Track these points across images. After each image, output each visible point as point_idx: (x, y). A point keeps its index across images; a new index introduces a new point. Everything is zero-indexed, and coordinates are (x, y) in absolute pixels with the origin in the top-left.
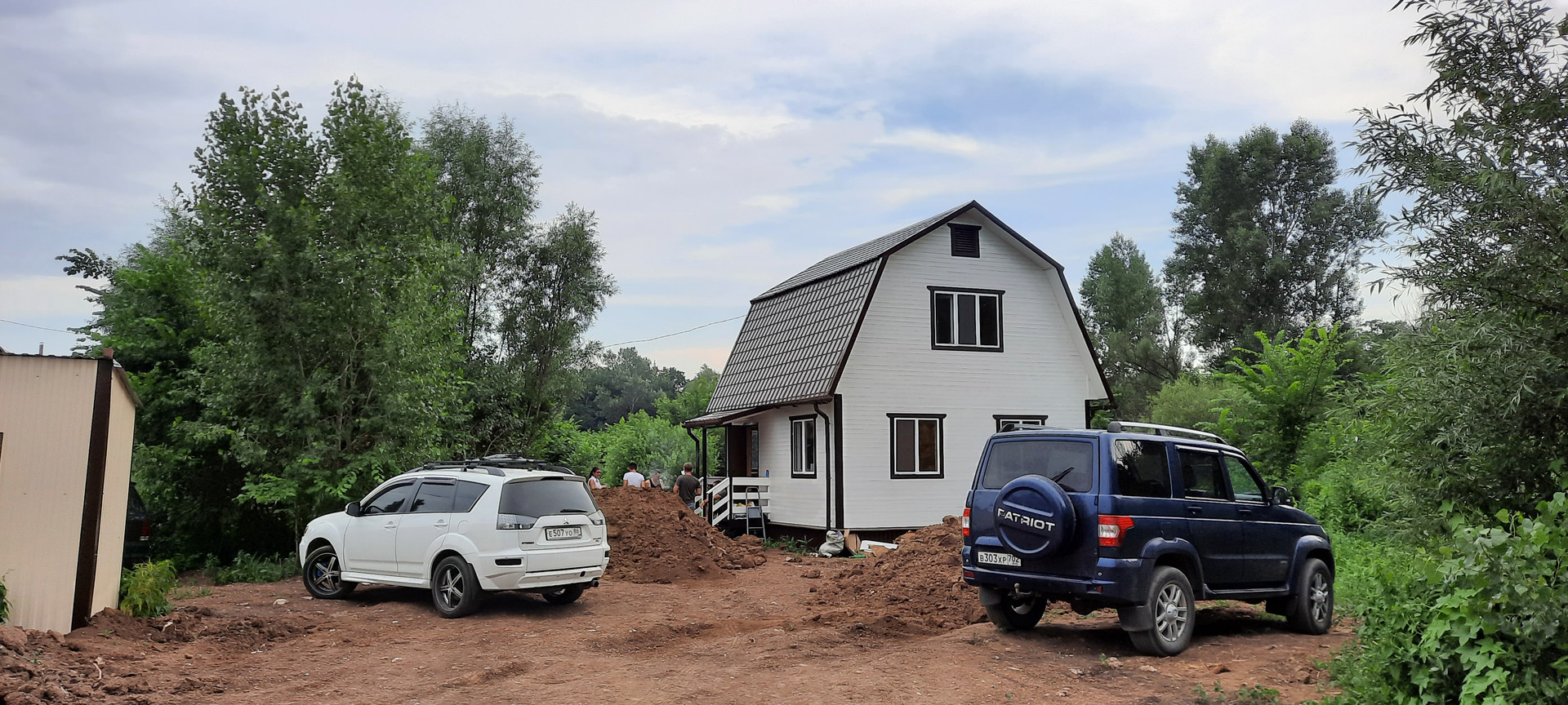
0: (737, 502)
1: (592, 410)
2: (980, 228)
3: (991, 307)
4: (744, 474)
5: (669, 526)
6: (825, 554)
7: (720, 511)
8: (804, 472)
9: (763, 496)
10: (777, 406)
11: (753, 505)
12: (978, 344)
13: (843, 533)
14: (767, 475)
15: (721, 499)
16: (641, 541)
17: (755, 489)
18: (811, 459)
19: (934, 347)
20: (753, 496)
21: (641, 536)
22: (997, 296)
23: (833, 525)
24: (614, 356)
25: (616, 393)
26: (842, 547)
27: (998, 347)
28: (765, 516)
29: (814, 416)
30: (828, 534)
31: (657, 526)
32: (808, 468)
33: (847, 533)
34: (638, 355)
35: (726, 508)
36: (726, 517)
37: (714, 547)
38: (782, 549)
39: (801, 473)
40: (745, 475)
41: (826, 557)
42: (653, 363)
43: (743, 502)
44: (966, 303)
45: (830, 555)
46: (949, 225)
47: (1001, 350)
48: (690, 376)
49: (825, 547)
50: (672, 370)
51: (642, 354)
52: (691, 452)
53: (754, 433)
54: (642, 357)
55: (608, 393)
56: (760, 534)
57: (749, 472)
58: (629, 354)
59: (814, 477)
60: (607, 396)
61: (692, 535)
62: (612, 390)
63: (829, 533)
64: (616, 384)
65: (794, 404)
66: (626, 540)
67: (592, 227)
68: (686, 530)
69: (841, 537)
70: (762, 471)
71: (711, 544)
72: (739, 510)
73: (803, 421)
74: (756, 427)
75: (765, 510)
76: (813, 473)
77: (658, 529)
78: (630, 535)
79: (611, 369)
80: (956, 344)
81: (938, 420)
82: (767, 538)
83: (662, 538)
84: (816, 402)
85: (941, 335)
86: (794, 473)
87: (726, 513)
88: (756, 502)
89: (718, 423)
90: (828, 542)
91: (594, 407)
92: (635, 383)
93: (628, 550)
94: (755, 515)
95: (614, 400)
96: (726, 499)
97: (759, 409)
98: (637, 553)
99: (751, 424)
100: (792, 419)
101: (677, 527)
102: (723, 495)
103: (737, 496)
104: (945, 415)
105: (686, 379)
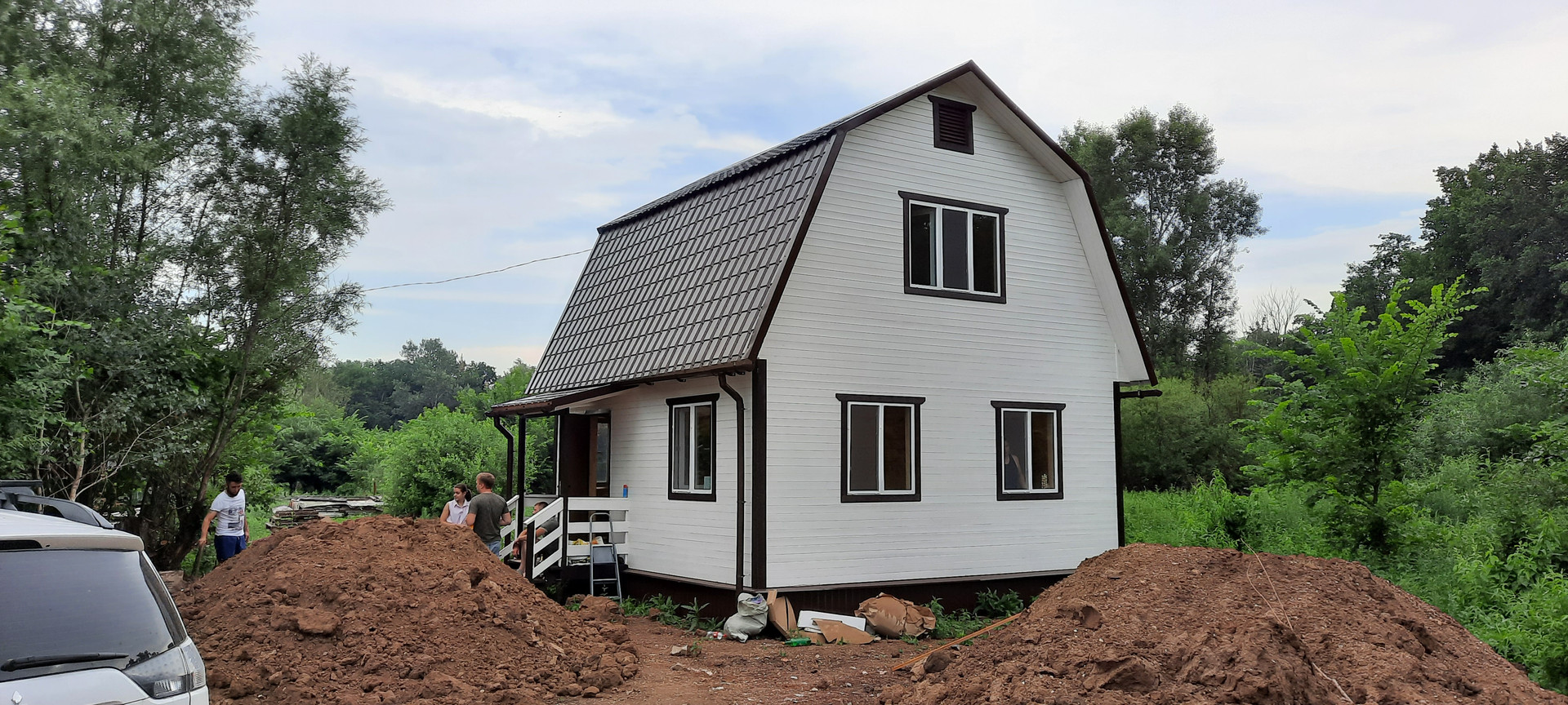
0: (575, 537)
1: (388, 407)
2: (974, 108)
3: (989, 230)
4: (584, 493)
5: (449, 602)
6: (736, 635)
7: (546, 553)
8: (692, 490)
9: (618, 527)
10: (649, 381)
11: (600, 542)
12: (971, 290)
13: (765, 596)
14: (626, 494)
15: (546, 534)
16: (384, 642)
17: (603, 516)
18: (707, 466)
19: (908, 291)
20: (600, 527)
21: (386, 631)
22: (997, 216)
23: (747, 581)
24: (416, 348)
25: (416, 388)
26: (765, 622)
27: (999, 294)
28: (621, 559)
29: (714, 398)
30: (740, 599)
31: (423, 605)
32: (700, 482)
33: (772, 595)
34: (443, 347)
35: (557, 549)
36: (557, 562)
37: (540, 644)
38: (654, 619)
39: (687, 491)
40: (587, 495)
41: (737, 639)
42: (459, 356)
43: (585, 537)
44: (954, 223)
45: (746, 637)
46: (930, 98)
47: (1002, 300)
48: (500, 372)
49: (736, 624)
50: (482, 365)
51: (447, 346)
52: (500, 454)
53: (602, 427)
54: (447, 350)
55: (408, 388)
56: (612, 591)
57: (593, 488)
58: (433, 346)
59: (712, 498)
60: (405, 391)
61: (497, 621)
62: (411, 385)
63: (743, 597)
64: (416, 379)
65: (680, 377)
66: (351, 641)
67: (344, 95)
68: (483, 610)
69: (764, 605)
70: (616, 486)
71: (535, 638)
72: (578, 550)
73: (692, 406)
74: (606, 418)
75: (620, 549)
76: (710, 492)
77: (425, 611)
78: (361, 628)
79: (412, 362)
80: (940, 286)
81: (912, 406)
82: (624, 597)
83: (432, 631)
84: (722, 373)
85: (918, 272)
86: (673, 491)
87: (556, 557)
88: (605, 536)
89: (544, 410)
90: (741, 612)
91: (391, 404)
92: (439, 378)
93: (352, 663)
94: (604, 558)
95: (413, 396)
96: (557, 533)
97: (617, 386)
98: (374, 671)
99: (599, 412)
100: (670, 402)
101: (465, 605)
102: (550, 527)
103: (575, 528)
104: (923, 400)
105: (497, 374)
